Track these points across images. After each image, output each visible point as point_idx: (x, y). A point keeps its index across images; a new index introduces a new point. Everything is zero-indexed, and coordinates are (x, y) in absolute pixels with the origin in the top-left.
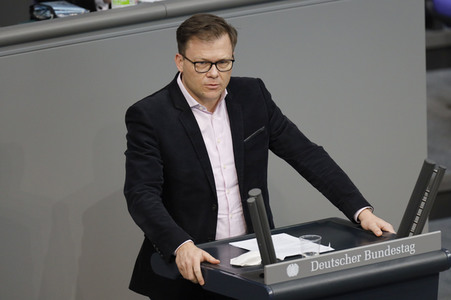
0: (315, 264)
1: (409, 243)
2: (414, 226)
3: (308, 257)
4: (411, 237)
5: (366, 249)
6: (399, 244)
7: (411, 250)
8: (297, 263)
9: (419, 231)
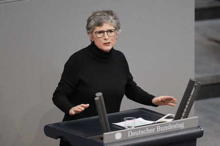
0: (130, 133)
1: (181, 122)
2: (184, 113)
3: (128, 129)
4: (182, 119)
5: (158, 125)
6: (175, 123)
7: (182, 126)
8: (121, 132)
9: (186, 116)
